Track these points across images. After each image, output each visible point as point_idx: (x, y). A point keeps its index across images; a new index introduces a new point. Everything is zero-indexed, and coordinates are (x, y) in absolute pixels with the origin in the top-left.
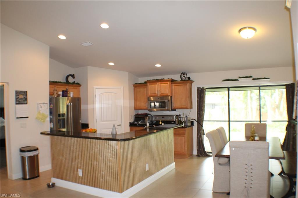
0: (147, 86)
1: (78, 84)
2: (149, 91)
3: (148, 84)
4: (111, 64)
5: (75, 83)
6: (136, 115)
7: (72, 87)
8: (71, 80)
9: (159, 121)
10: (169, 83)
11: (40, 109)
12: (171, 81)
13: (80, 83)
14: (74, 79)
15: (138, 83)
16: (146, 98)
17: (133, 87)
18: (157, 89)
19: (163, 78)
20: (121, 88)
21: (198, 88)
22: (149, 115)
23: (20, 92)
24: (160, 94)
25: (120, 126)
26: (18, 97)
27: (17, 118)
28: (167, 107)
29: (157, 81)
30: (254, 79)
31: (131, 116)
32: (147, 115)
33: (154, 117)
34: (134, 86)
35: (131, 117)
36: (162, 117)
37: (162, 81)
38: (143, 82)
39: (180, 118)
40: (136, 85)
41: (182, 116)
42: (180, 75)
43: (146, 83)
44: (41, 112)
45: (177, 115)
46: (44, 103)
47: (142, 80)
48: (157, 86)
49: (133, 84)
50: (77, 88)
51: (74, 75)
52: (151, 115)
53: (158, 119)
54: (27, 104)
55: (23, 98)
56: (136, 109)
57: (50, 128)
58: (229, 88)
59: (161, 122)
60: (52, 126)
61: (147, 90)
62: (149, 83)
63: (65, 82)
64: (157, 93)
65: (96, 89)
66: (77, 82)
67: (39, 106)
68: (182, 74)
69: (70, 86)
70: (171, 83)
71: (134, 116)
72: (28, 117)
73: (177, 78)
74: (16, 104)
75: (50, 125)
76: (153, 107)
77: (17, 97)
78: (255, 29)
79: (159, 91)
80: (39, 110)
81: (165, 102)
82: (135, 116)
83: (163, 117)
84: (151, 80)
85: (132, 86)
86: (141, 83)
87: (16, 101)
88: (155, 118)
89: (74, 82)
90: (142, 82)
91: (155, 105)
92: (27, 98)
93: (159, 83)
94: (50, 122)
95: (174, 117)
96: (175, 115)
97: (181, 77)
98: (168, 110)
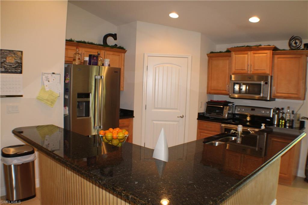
0: (230, 56)
1: (122, 48)
2: (233, 65)
3: (233, 54)
5: (117, 47)
6: (208, 102)
7: (111, 53)
8: (111, 41)
9: (246, 116)
10: (269, 53)
11: (46, 83)
12: (273, 50)
13: (124, 48)
14: (115, 41)
15: (216, 52)
16: (227, 76)
17: (207, 58)
18: (248, 61)
19: (258, 44)
20: (188, 58)
22: (229, 104)
23: (8, 52)
24: (252, 70)
25: (182, 117)
26: (4, 61)
27: (2, 96)
28: (263, 93)
29: (249, 48)
31: (201, 102)
32: (226, 103)
33: (237, 107)
34: (208, 56)
35: (202, 104)
36: (250, 109)
37: (258, 48)
38: (225, 50)
39: (283, 114)
40: (212, 55)
41: (285, 111)
42: (288, 41)
43: (228, 51)
44: (46, 87)
45: (278, 109)
46: (53, 73)
47: (222, 48)
48: (248, 57)
49: (207, 53)
50: (120, 54)
51: (116, 35)
52: (232, 104)
53: (244, 111)
54: (21, 73)
55: (13, 62)
56: (209, 93)
57: (64, 115)
59: (250, 116)
60: (67, 113)
61: (230, 64)
62: (234, 51)
63: (102, 43)
64: (248, 68)
65: (149, 57)
66: (120, 46)
67: (44, 77)
68: (293, 38)
69: (108, 51)
70: (273, 54)
71: (206, 104)
72: (21, 96)
73: (283, 45)
75: (65, 111)
76: (237, 92)
77: (2, 61)
79: (251, 65)
80: (44, 84)
81: (260, 84)
82: (208, 104)
83: (252, 110)
84: (237, 47)
85: (206, 55)
86: (220, 52)
87: (1, 66)
88: (239, 110)
89: (116, 45)
90: (222, 51)
91: (240, 89)
92: (21, 63)
93: (252, 52)
94: (65, 106)
95: (272, 110)
96: (274, 108)
97: (290, 45)
98: (264, 99)
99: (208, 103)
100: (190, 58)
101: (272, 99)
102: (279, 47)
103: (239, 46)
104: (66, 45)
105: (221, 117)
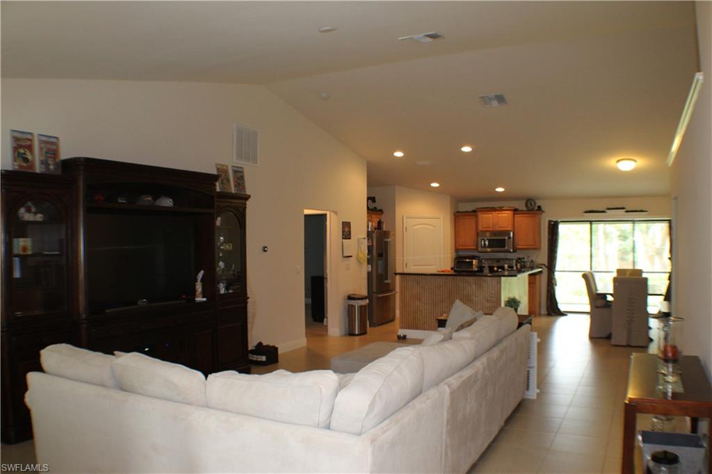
0: (476, 216)
1: (381, 211)
2: (480, 224)
3: (479, 214)
4: (435, 185)
5: (377, 209)
9: (494, 267)
10: (510, 213)
11: (362, 246)
12: (513, 211)
13: (383, 210)
14: (374, 203)
15: (462, 211)
18: (493, 220)
19: (501, 206)
21: (550, 221)
23: (345, 223)
26: (344, 231)
27: (344, 257)
28: (507, 247)
29: (493, 209)
30: (627, 212)
34: (455, 216)
36: (497, 261)
37: (501, 209)
38: (471, 210)
40: (458, 214)
42: (525, 202)
43: (474, 211)
44: (362, 250)
45: (520, 259)
46: (364, 238)
47: (469, 207)
48: (493, 217)
49: (454, 213)
51: (374, 198)
54: (350, 238)
55: (347, 231)
56: (456, 250)
57: (368, 272)
58: (591, 222)
59: (496, 267)
60: (370, 270)
61: (477, 222)
62: (481, 211)
64: (493, 226)
65: (407, 219)
67: (360, 241)
68: (528, 200)
70: (514, 214)
72: (351, 256)
73: (521, 206)
74: (343, 238)
78: (635, 161)
79: (496, 224)
80: (360, 247)
81: (504, 239)
84: (483, 207)
85: (453, 215)
86: (467, 212)
87: (343, 235)
89: (375, 208)
90: (468, 210)
91: (485, 244)
92: (350, 231)
93: (496, 212)
94: (368, 264)
95: (514, 261)
96: (516, 258)
97: (527, 206)
98: (508, 251)
99: (456, 258)
100: (442, 219)
101: (514, 251)
102: (517, 207)
103: (485, 206)
104: (368, 213)
105: (471, 270)
